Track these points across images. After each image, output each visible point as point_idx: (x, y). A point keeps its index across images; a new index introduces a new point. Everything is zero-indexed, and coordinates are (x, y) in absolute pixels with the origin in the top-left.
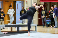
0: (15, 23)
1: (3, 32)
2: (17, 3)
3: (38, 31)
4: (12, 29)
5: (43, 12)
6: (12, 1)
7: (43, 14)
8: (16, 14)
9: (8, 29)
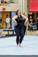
0: (11, 28)
1: (2, 35)
2: (12, 13)
3: (28, 34)
4: (8, 33)
5: (31, 20)
6: (9, 12)
7: (31, 21)
8: (12, 22)
9: (6, 32)
